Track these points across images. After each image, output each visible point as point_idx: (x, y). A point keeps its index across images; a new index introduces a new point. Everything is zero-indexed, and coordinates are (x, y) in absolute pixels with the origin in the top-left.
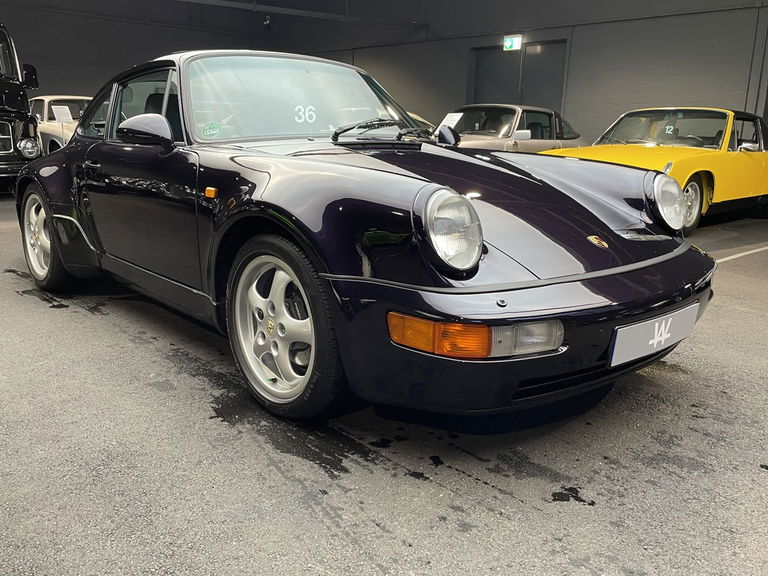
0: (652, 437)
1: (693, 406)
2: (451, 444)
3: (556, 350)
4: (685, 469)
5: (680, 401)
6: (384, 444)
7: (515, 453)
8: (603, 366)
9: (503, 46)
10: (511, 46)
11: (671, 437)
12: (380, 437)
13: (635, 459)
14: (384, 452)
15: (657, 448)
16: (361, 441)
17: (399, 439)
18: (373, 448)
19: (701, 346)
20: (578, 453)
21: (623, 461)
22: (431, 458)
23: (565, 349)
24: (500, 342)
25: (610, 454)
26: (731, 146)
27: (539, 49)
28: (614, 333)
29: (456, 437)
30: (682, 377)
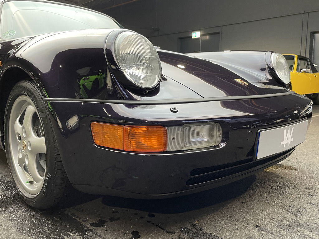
0: (286, 210)
1: (307, 188)
2: (149, 222)
3: (218, 146)
4: (314, 232)
5: (298, 186)
6: (100, 224)
7: (194, 226)
8: (251, 160)
9: (192, 37)
10: (196, 36)
11: (298, 209)
12: (99, 219)
13: (278, 226)
14: (98, 230)
15: (291, 218)
16: (84, 223)
17: (112, 219)
18: (91, 228)
19: (301, 156)
20: (238, 224)
21: (269, 228)
22: (132, 233)
23: (224, 145)
24: (174, 139)
25: (260, 223)
26: (297, 70)
27: (208, 37)
28: (258, 135)
29: (154, 216)
30: (296, 173)
